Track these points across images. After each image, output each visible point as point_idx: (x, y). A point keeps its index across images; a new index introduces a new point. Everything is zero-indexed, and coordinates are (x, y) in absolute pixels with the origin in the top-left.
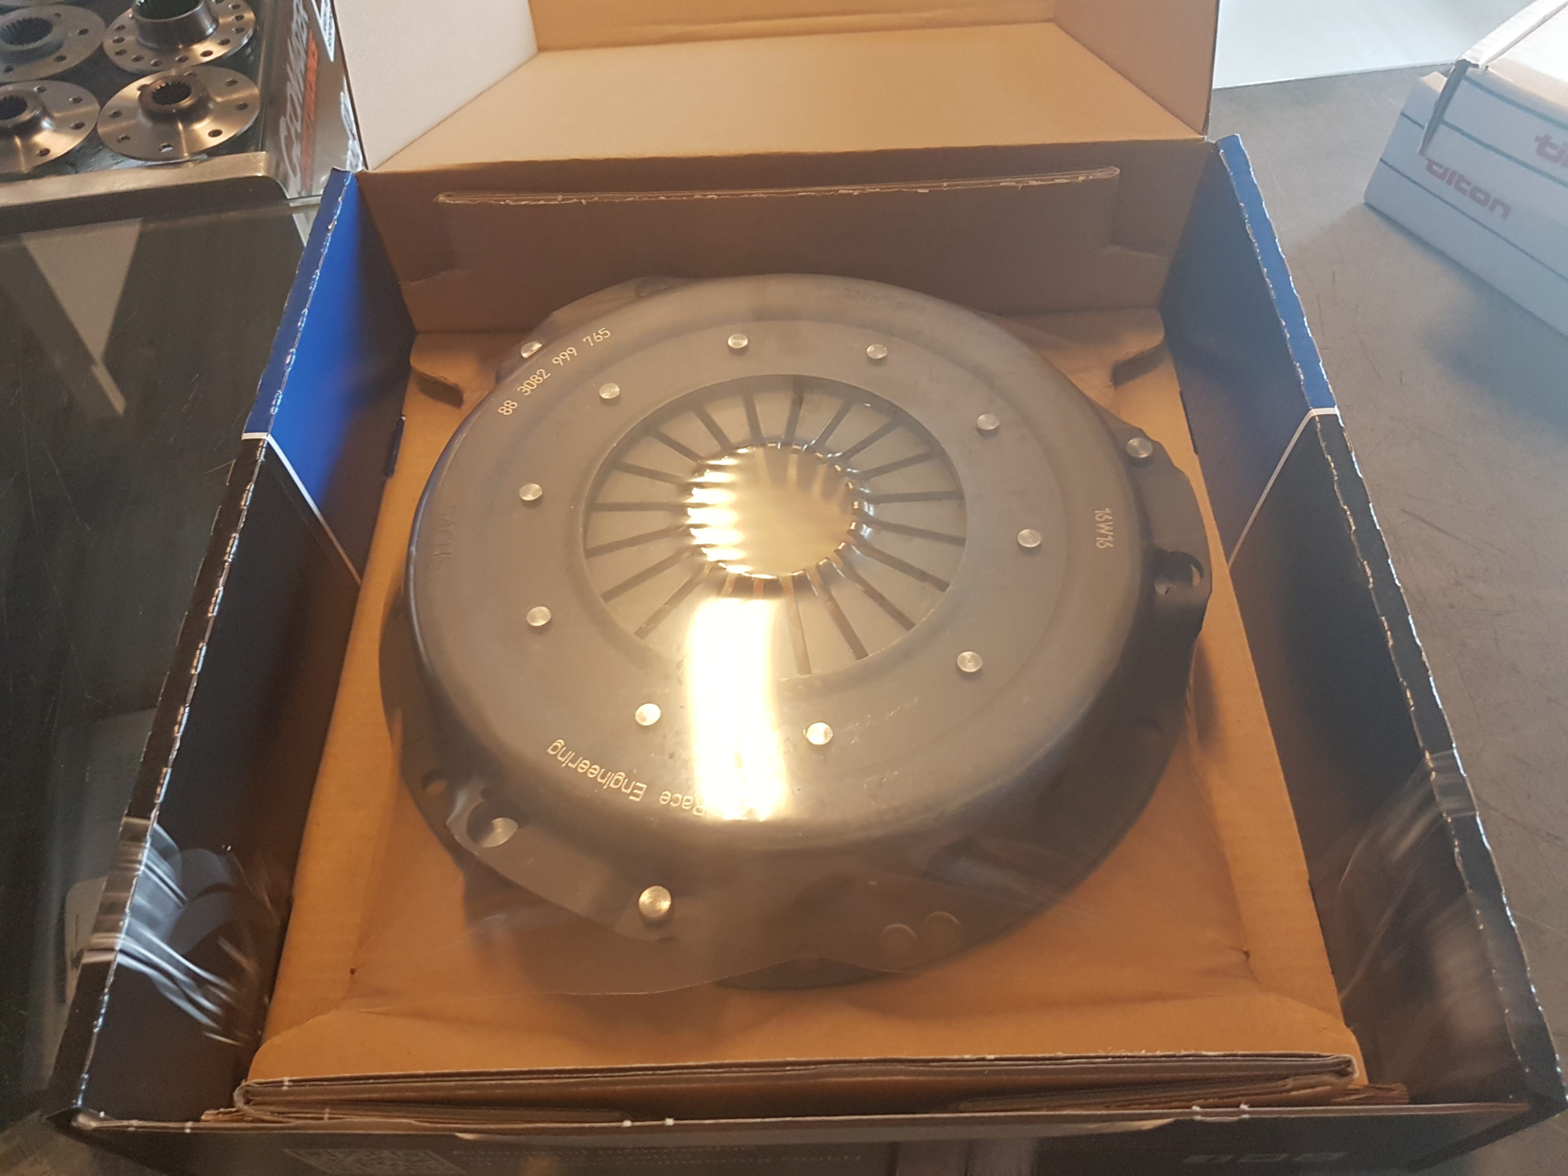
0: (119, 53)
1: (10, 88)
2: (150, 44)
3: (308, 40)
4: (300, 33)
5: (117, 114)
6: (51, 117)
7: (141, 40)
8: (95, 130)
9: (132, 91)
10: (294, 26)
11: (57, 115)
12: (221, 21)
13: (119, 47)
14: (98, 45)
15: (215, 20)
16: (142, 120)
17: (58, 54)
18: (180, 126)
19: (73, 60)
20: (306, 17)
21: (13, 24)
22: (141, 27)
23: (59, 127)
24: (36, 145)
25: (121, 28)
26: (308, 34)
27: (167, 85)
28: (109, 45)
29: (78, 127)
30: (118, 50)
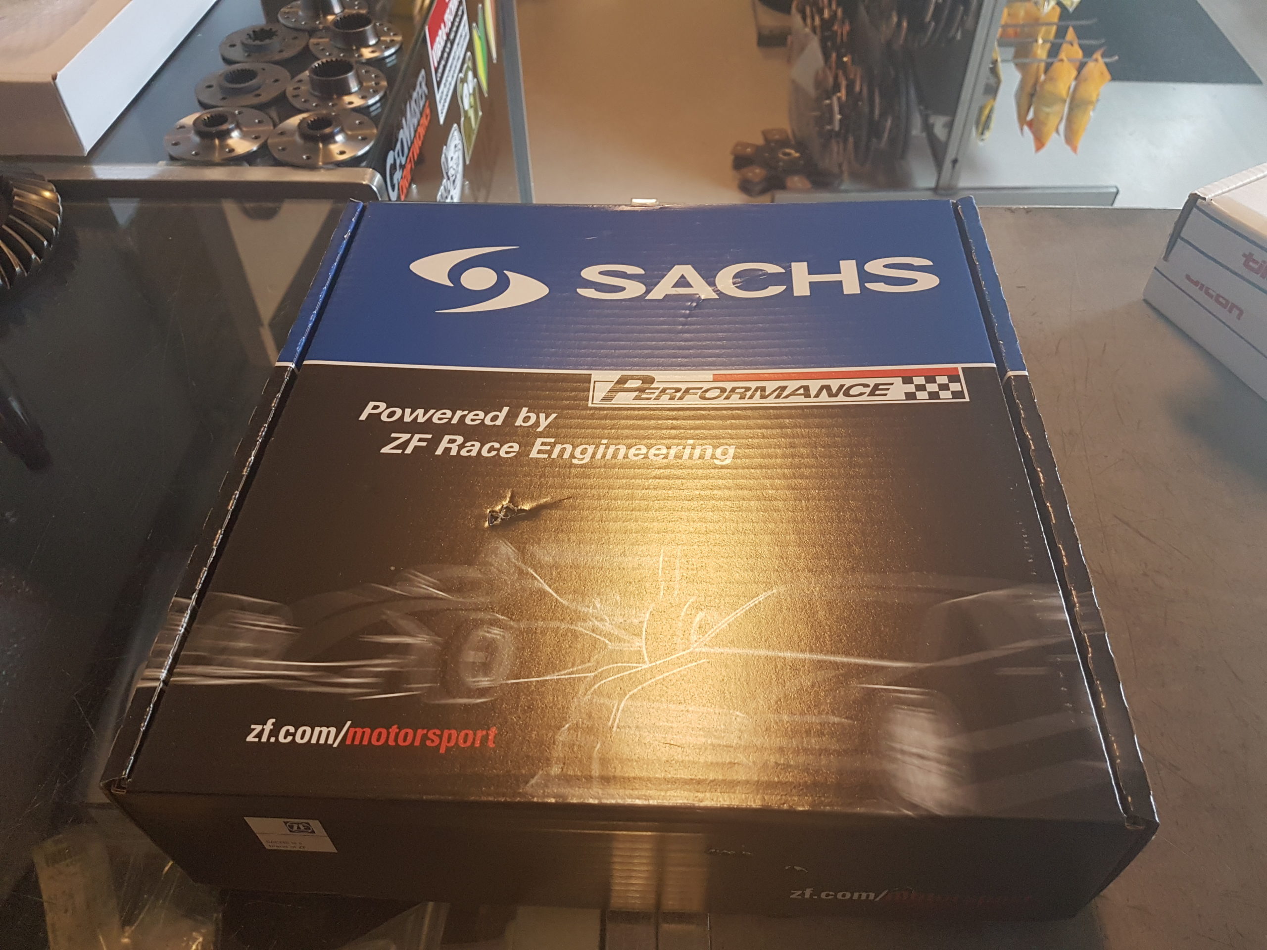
0: (295, 96)
1: (221, 109)
2: (316, 93)
3: (424, 106)
4: (419, 100)
5: (282, 133)
6: (241, 129)
7: (311, 91)
8: (266, 141)
9: (295, 121)
10: (415, 95)
11: (244, 129)
12: (365, 84)
13: (296, 93)
14: (283, 90)
15: (360, 83)
16: (298, 138)
17: (257, 92)
18: (321, 145)
19: (265, 98)
20: (426, 91)
21: (234, 72)
22: (312, 81)
23: (244, 136)
24: (228, 145)
25: (300, 81)
26: (426, 102)
27: (318, 118)
28: (290, 91)
29: (256, 138)
30: (294, 94)
